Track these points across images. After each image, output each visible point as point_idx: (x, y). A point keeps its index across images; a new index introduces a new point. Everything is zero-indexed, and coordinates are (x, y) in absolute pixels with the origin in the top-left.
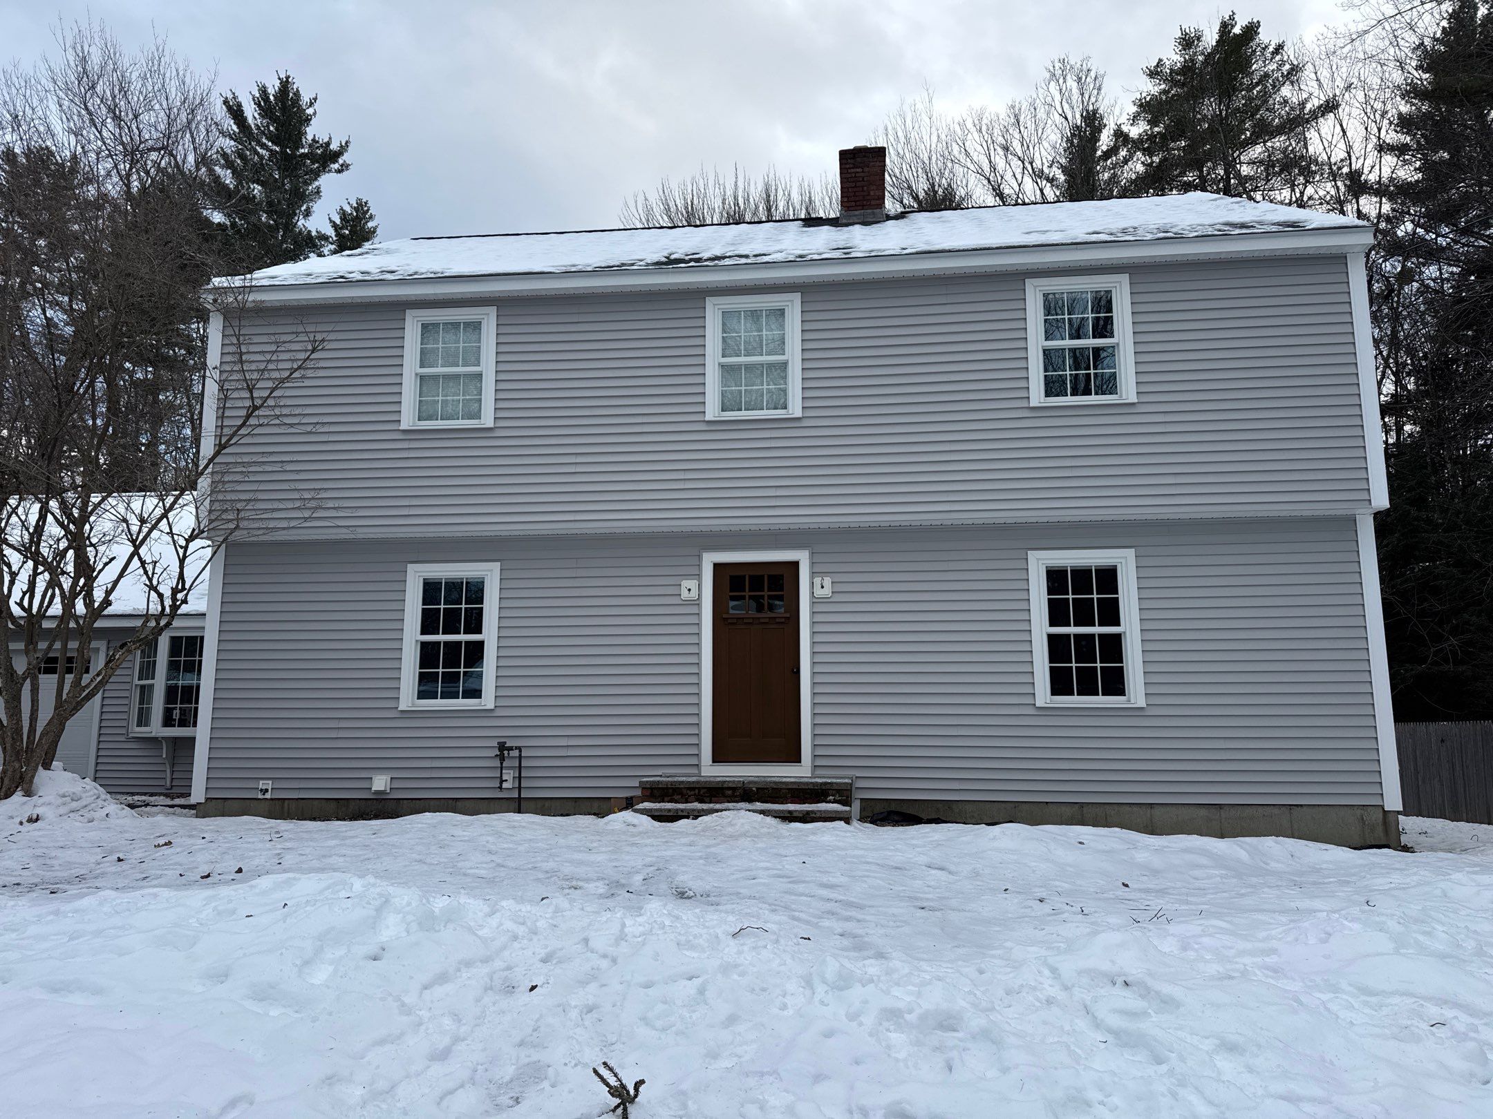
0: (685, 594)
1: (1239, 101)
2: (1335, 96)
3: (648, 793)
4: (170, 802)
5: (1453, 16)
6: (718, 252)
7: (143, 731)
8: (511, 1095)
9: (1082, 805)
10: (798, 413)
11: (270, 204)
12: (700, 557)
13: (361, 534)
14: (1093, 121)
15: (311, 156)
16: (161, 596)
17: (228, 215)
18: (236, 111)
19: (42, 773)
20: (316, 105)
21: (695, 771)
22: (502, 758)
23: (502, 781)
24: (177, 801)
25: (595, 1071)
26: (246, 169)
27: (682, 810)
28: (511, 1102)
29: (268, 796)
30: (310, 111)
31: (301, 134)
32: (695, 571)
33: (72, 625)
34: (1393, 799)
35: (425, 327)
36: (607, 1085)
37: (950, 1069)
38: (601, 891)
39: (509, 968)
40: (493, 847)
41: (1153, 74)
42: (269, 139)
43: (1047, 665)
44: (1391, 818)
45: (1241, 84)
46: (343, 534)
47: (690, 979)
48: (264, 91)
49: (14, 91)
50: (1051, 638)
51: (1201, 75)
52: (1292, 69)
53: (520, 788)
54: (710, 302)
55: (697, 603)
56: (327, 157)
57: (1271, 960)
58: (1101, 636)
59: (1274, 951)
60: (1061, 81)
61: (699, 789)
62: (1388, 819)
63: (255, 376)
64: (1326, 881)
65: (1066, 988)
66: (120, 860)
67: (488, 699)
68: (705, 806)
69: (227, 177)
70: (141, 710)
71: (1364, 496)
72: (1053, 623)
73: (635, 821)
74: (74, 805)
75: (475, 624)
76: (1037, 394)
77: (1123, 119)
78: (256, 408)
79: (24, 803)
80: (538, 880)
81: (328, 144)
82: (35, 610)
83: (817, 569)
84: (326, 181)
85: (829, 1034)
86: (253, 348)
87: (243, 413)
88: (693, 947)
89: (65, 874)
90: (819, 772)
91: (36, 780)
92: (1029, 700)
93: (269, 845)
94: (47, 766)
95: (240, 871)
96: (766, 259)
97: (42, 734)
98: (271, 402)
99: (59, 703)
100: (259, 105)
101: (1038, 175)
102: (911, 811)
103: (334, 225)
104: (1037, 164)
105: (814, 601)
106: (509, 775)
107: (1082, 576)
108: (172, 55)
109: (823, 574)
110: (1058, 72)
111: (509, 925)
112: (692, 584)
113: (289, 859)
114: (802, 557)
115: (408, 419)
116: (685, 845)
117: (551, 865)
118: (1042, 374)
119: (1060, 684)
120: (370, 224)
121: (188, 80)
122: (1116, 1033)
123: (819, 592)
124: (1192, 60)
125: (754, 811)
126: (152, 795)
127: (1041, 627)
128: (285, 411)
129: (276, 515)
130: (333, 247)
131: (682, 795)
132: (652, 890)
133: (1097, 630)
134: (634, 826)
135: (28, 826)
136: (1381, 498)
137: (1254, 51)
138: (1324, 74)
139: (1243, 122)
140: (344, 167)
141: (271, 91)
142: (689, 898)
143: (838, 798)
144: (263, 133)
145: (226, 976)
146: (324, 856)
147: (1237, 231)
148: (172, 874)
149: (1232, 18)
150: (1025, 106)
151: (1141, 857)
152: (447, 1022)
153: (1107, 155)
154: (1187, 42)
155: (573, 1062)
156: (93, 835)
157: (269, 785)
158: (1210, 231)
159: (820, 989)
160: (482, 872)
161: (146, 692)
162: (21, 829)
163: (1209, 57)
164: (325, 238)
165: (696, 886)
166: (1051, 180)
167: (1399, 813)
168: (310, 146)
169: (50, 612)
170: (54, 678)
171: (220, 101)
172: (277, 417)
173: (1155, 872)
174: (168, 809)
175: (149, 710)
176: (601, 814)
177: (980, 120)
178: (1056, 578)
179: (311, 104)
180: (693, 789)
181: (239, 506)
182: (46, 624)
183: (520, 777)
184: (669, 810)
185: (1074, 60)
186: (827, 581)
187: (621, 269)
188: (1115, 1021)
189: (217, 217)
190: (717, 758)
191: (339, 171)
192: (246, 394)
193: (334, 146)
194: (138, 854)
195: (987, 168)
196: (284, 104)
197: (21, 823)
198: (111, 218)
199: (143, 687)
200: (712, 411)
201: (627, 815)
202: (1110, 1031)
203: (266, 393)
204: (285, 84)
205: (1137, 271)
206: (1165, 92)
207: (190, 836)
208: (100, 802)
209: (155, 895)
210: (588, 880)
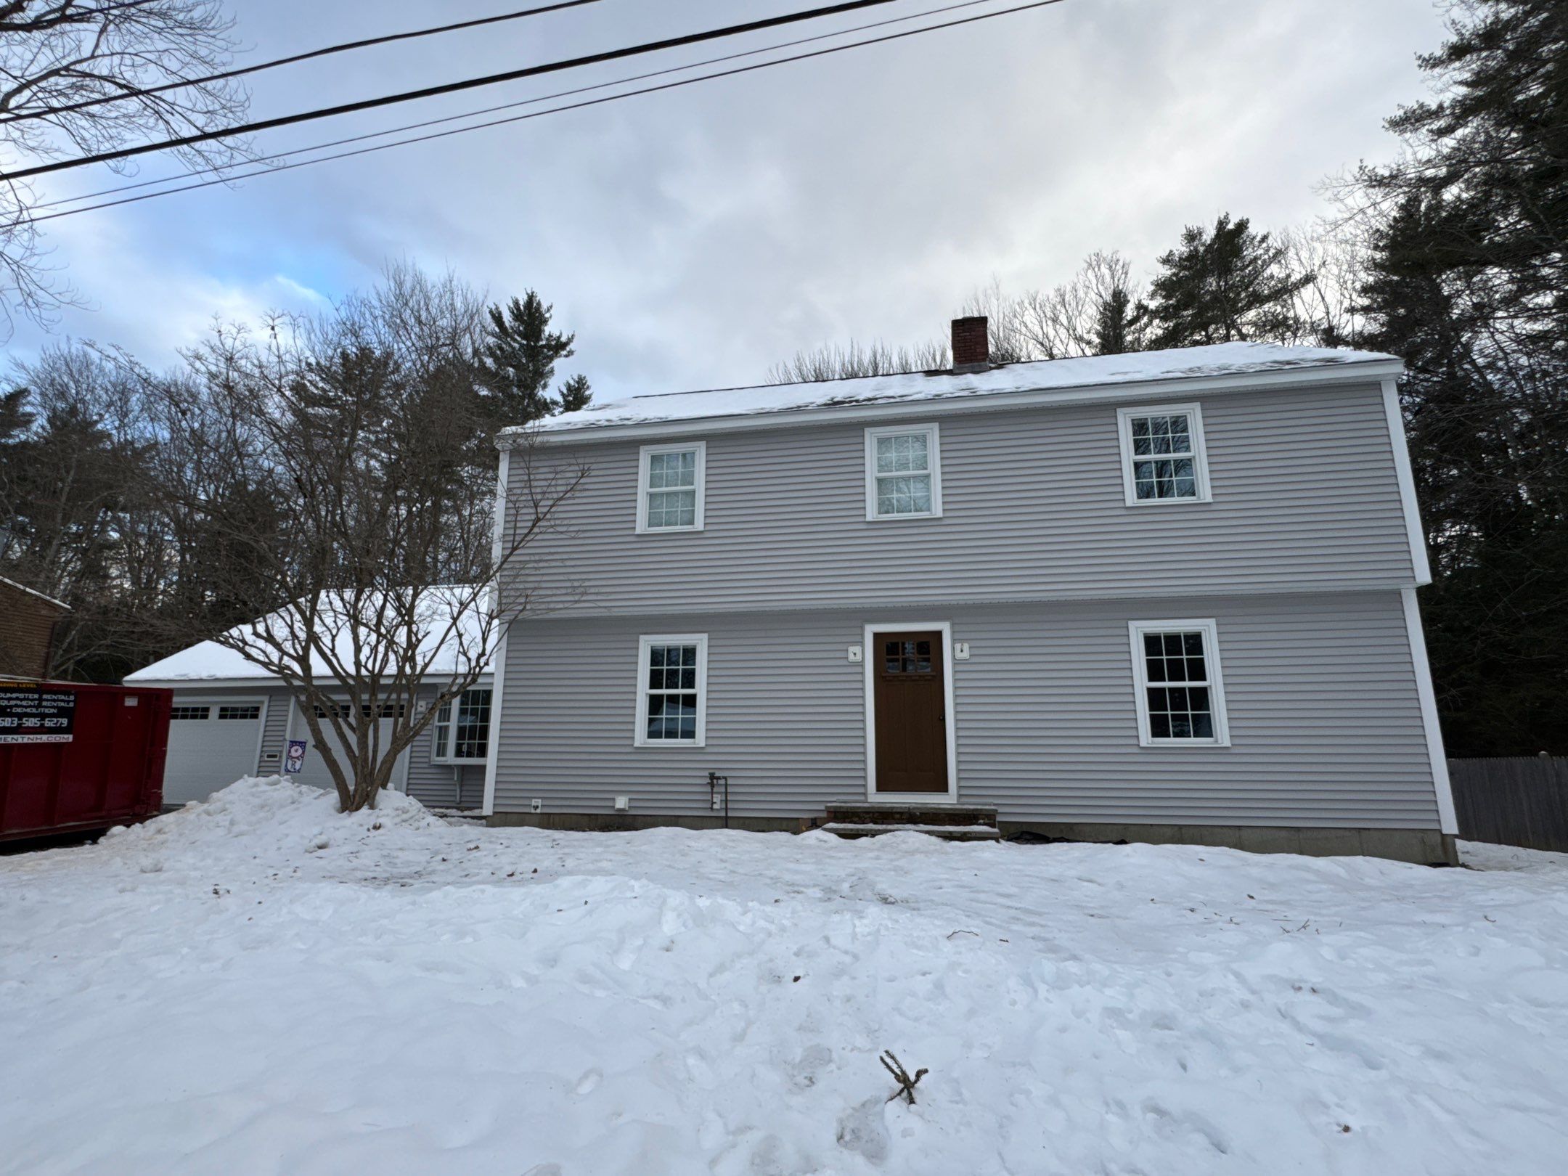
0: (851, 657)
1: (1236, 277)
2: (1312, 271)
3: (832, 815)
4: (460, 813)
5: (1402, 208)
6: (870, 395)
7: (441, 760)
8: (806, 1075)
9: (1180, 827)
10: (940, 514)
11: (519, 380)
12: (862, 628)
13: (616, 612)
14: (1119, 300)
15: (548, 347)
16: (469, 660)
17: (490, 390)
18: (498, 318)
19: (381, 791)
20: (552, 311)
21: (862, 798)
22: (712, 785)
23: (713, 803)
24: (466, 813)
25: (882, 1059)
26: (503, 358)
27: (862, 830)
28: (807, 1082)
29: (538, 811)
30: (547, 315)
31: (540, 331)
32: (858, 638)
33: (404, 682)
34: (1450, 824)
35: (653, 457)
36: (893, 1071)
37: (1184, 1067)
38: (819, 895)
39: (771, 960)
40: (723, 857)
41: (1166, 261)
42: (519, 335)
43: (1148, 713)
44: (1449, 840)
45: (1236, 266)
46: (605, 613)
47: (924, 974)
48: (516, 303)
49: (353, 309)
50: (1150, 691)
51: (1203, 260)
52: (1276, 253)
53: (726, 809)
54: (868, 431)
55: (861, 664)
56: (559, 346)
57: (1429, 970)
58: (1191, 689)
59: (1427, 962)
60: (1096, 269)
61: (873, 813)
62: (1446, 841)
63: (539, 497)
64: (1424, 895)
65: (1253, 992)
66: (444, 860)
67: (700, 739)
68: (884, 827)
69: (489, 362)
70: (439, 744)
71: (1409, 573)
72: (1151, 679)
73: (825, 838)
74: (405, 816)
75: (689, 680)
76: (1131, 498)
77: (1144, 296)
78: (538, 520)
79: (370, 815)
80: (766, 884)
81: (559, 337)
82: (377, 670)
83: (957, 636)
84: (558, 363)
85: (1063, 1030)
86: (538, 477)
87: (530, 524)
88: (919, 948)
89: (406, 870)
90: (964, 800)
91: (377, 797)
92: (1134, 741)
93: (552, 850)
94: (384, 787)
95: (535, 871)
96: (910, 398)
97: (383, 763)
98: (548, 516)
99: (395, 739)
100: (513, 313)
101: (1079, 339)
102: (1040, 831)
103: (563, 394)
104: (1079, 331)
105: (956, 662)
106: (717, 798)
107: (1173, 640)
108: (459, 279)
109: (962, 641)
110: (1094, 263)
111: (762, 923)
112: (857, 649)
113: (570, 863)
114: (945, 628)
115: (641, 526)
116: (872, 858)
117: (773, 873)
118: (1134, 481)
119: (1159, 728)
120: (587, 393)
121: (469, 296)
122: (1321, 1037)
123: (959, 655)
124: (1196, 250)
125: (921, 832)
126: (447, 808)
127: (1142, 682)
128: (558, 522)
129: (554, 599)
130: (561, 409)
131: (860, 818)
132: (860, 896)
133: (1187, 684)
134: (825, 842)
135: (374, 833)
136: (1424, 575)
137: (1245, 241)
138: (1304, 255)
139: (1239, 294)
140: (571, 353)
141: (522, 303)
142: (893, 903)
143: (987, 821)
144: (515, 332)
145: (555, 961)
146: (596, 861)
147: (1287, 367)
148: (486, 872)
149: (1226, 217)
150: (1069, 288)
151: (1255, 872)
152: (736, 1007)
153: (1132, 322)
154: (1191, 237)
155: (849, 1047)
156: (422, 839)
157: (538, 802)
158: (1264, 368)
159: (1042, 988)
160: (722, 877)
161: (443, 732)
162: (369, 834)
163: (1209, 248)
164: (555, 403)
165: (895, 893)
166: (1089, 343)
167: (1456, 836)
168: (547, 339)
169: (386, 672)
170: (391, 720)
171: (488, 310)
172: (552, 526)
173: (1272, 886)
174: (462, 820)
175: (445, 745)
176: (796, 832)
177: (1035, 300)
178: (1152, 643)
179: (548, 310)
180: (868, 813)
181: (529, 592)
182: (383, 681)
183: (726, 801)
184: (852, 830)
185: (1106, 253)
186: (966, 646)
187: (799, 410)
188: (1319, 1026)
189: (484, 392)
190: (881, 787)
191: (566, 356)
192: (532, 511)
193: (564, 339)
194: (456, 856)
195: (1040, 336)
196: (530, 311)
197: (369, 830)
198: (410, 395)
199: (441, 728)
200: (872, 513)
201: (817, 833)
202: (1315, 1034)
203: (545, 510)
204: (531, 298)
205: (1204, 399)
206: (1174, 274)
207: (491, 842)
208: (421, 814)
209: (483, 891)
210: (807, 886)
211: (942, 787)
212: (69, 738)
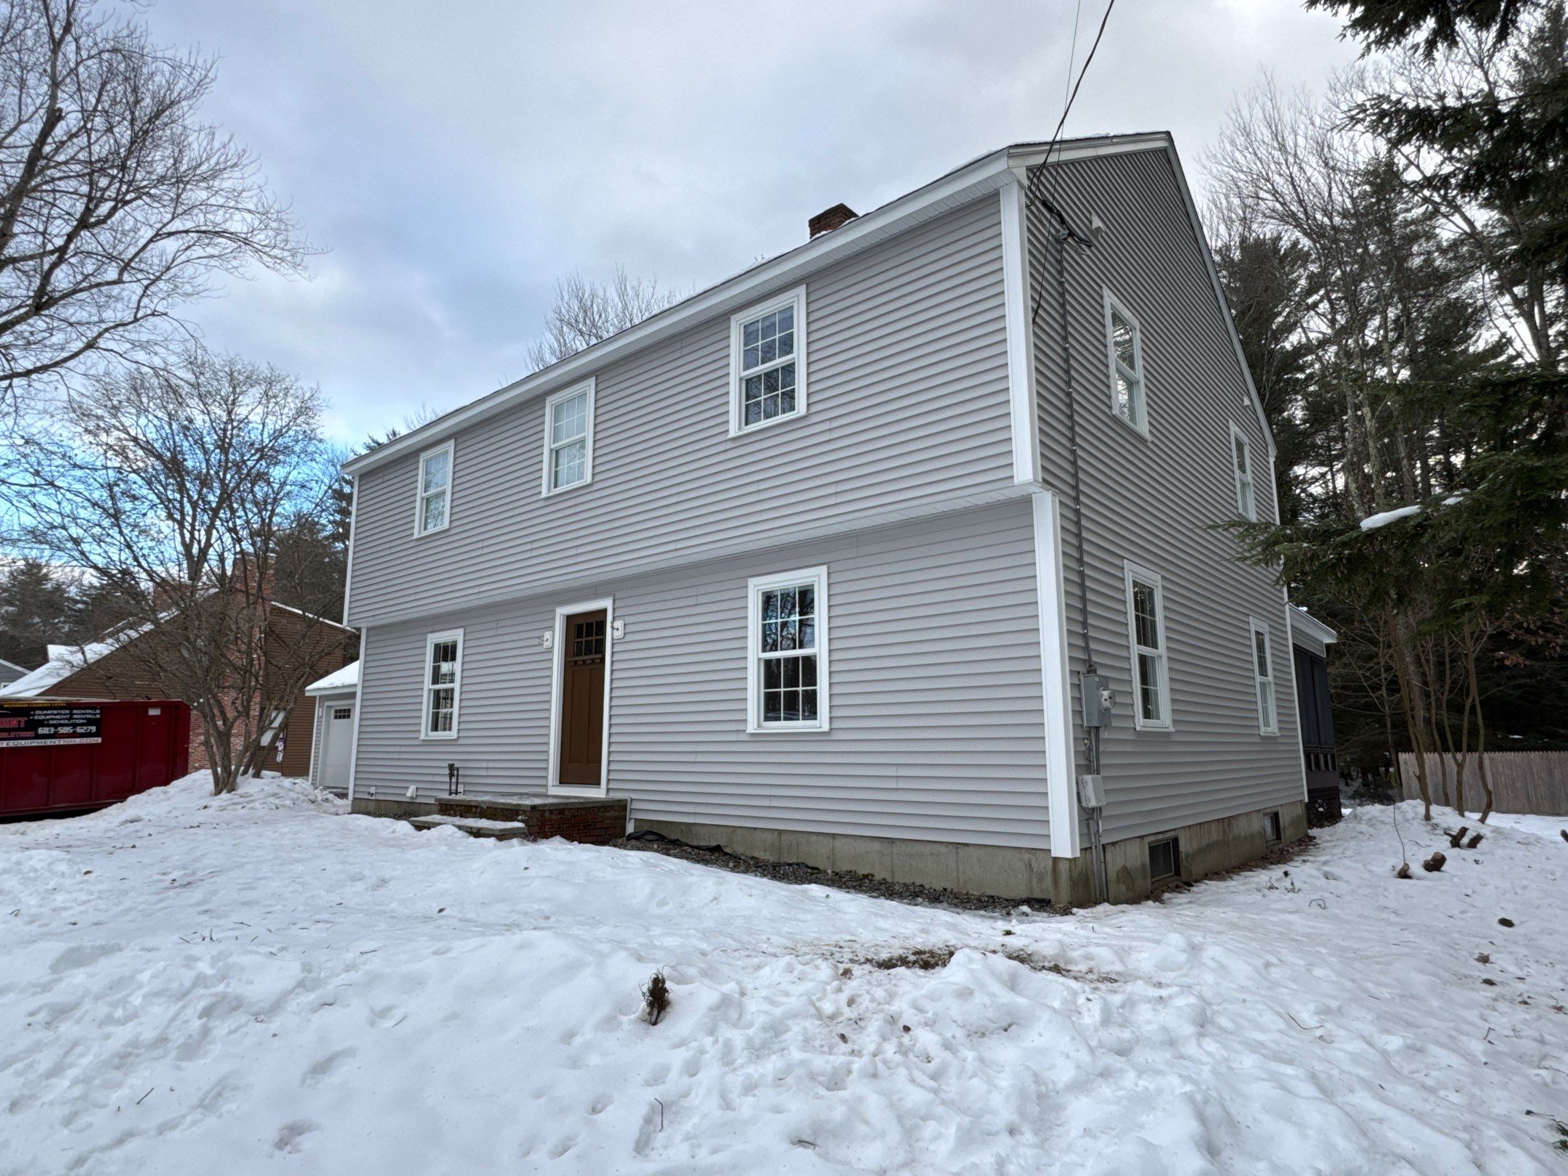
0: (545, 643)
10: (590, 480)
12: (554, 611)
21: (544, 790)
22: (451, 776)
29: (374, 798)
32: (554, 623)
35: (428, 462)
43: (762, 691)
44: (1062, 866)
50: (765, 663)
54: (548, 400)
55: (550, 650)
58: (802, 659)
62: (1058, 867)
67: (453, 732)
71: (1009, 472)
72: (765, 648)
75: (453, 675)
76: (736, 426)
83: (615, 613)
90: (611, 794)
92: (743, 727)
102: (664, 832)
105: (613, 643)
107: (788, 597)
109: (618, 618)
112: (551, 634)
114: (608, 605)
115: (418, 531)
118: (742, 404)
119: (771, 709)
123: (616, 635)
127: (755, 653)
133: (798, 652)
178: (769, 602)
186: (621, 624)
190: (561, 780)
200: (547, 489)
205: (810, 279)
211: (597, 783)
212: (99, 740)
